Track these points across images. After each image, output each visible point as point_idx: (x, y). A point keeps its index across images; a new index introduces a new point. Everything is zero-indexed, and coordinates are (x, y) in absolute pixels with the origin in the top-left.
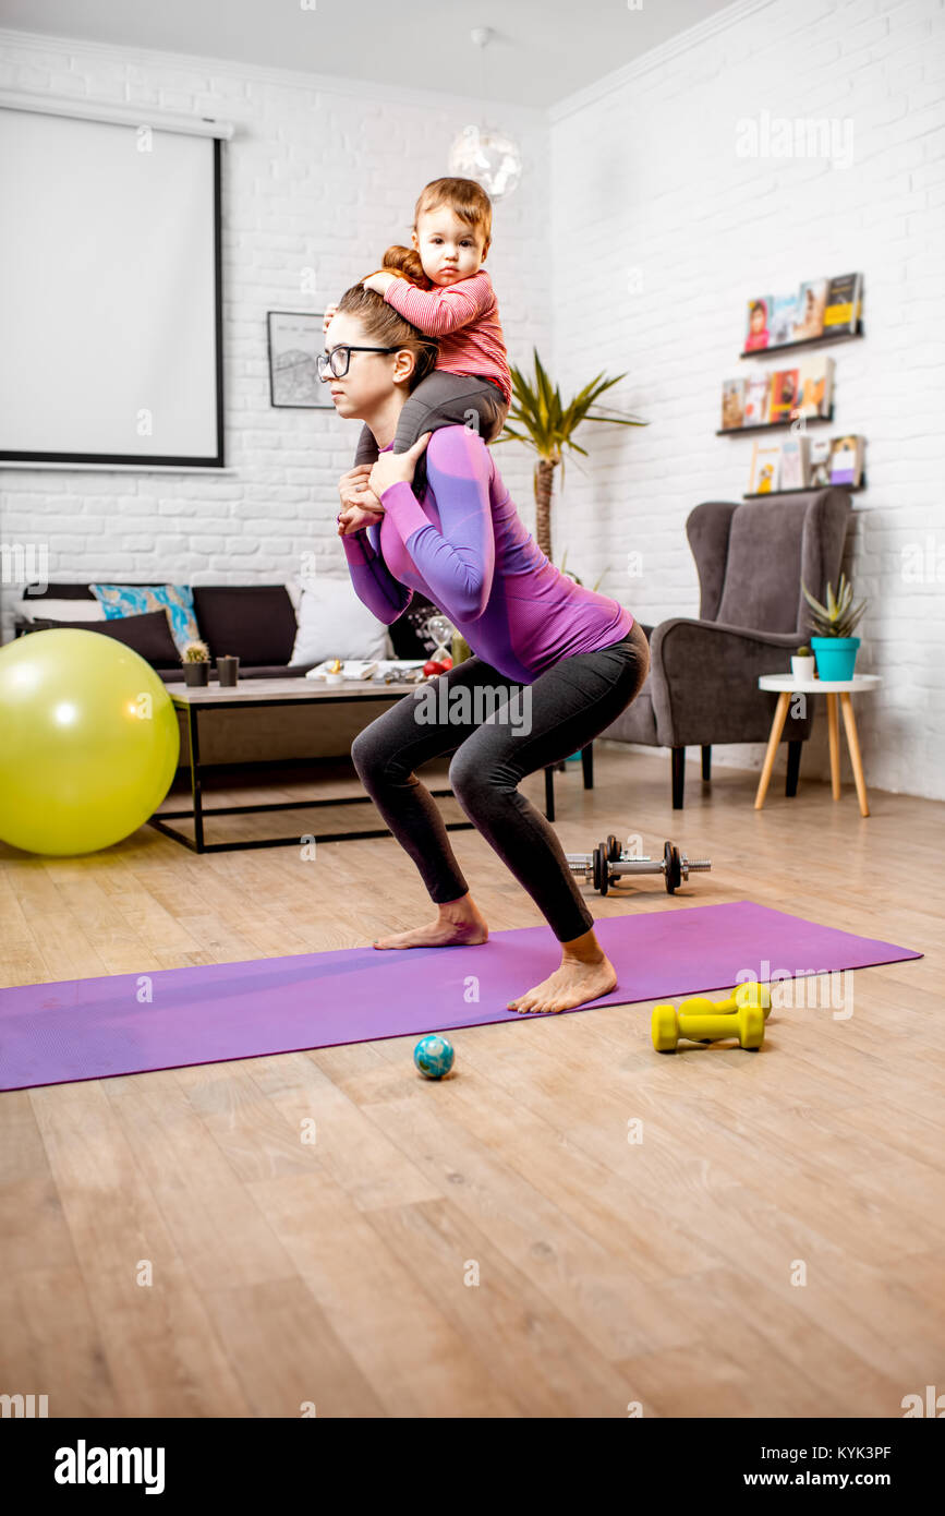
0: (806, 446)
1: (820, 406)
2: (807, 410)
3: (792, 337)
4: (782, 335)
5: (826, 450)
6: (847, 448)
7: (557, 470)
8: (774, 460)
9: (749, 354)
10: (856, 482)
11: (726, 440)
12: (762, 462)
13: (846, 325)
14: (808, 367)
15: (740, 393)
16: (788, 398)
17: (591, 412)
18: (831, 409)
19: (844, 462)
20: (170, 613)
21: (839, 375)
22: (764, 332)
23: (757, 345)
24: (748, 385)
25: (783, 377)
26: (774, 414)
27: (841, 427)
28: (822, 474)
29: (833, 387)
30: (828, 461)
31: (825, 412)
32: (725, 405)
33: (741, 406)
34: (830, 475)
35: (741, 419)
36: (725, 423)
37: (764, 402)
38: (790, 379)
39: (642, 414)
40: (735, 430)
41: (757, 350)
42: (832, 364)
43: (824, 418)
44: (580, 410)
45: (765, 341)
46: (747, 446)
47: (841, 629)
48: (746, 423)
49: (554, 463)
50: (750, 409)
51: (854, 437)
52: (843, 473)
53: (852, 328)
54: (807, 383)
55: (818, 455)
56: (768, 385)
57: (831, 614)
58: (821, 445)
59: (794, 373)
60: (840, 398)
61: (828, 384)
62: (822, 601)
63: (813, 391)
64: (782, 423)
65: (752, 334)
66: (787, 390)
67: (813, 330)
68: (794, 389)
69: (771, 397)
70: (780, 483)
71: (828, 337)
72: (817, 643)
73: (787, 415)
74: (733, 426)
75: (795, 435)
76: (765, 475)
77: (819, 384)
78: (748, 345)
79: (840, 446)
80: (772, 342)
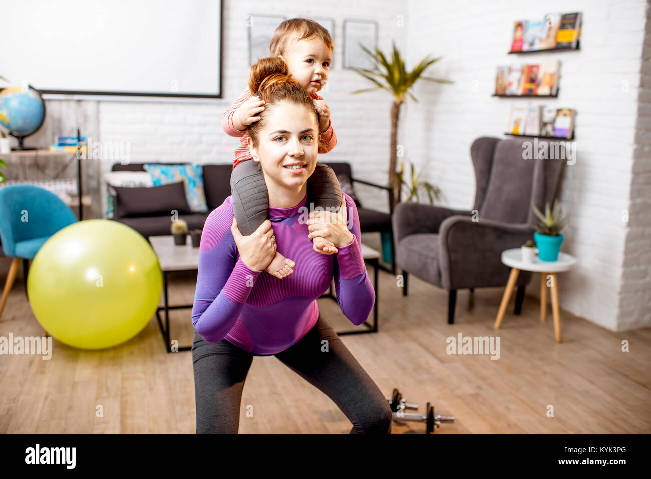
0: (541, 110)
1: (551, 88)
2: (544, 90)
3: (538, 46)
4: (532, 44)
5: (553, 114)
6: (565, 115)
7: (402, 107)
8: (523, 115)
9: (512, 52)
10: (569, 135)
11: (497, 99)
12: (517, 115)
13: (570, 43)
14: (546, 64)
15: (506, 74)
16: (532, 80)
17: (424, 74)
18: (558, 90)
19: (563, 123)
20: (187, 182)
21: (564, 70)
22: (522, 40)
23: (517, 48)
24: (510, 70)
25: (531, 68)
26: (525, 89)
27: (562, 102)
28: (549, 128)
29: (559, 77)
30: (553, 122)
31: (554, 92)
32: (497, 79)
33: (506, 81)
34: (554, 129)
35: (504, 89)
36: (497, 90)
37: (519, 81)
38: (535, 70)
39: (452, 77)
40: (501, 94)
41: (517, 50)
42: (560, 64)
43: (554, 96)
44: (417, 74)
45: (521, 46)
46: (507, 103)
47: (553, 231)
48: (508, 92)
49: (401, 102)
50: (510, 84)
51: (570, 110)
52: (561, 130)
53: (574, 45)
54: (545, 74)
55: (548, 117)
56: (522, 71)
57: (548, 221)
58: (550, 111)
59: (537, 66)
60: (564, 84)
61: (557, 76)
62: (543, 211)
63: (548, 79)
64: (529, 94)
65: (515, 41)
66: (533, 76)
67: (551, 43)
68: (537, 75)
69: (524, 78)
70: (525, 128)
71: (559, 48)
72: (538, 238)
73: (531, 90)
74: (500, 92)
75: (536, 103)
76: (517, 123)
77: (552, 75)
78: (513, 47)
79: (561, 113)
80: (526, 47)
